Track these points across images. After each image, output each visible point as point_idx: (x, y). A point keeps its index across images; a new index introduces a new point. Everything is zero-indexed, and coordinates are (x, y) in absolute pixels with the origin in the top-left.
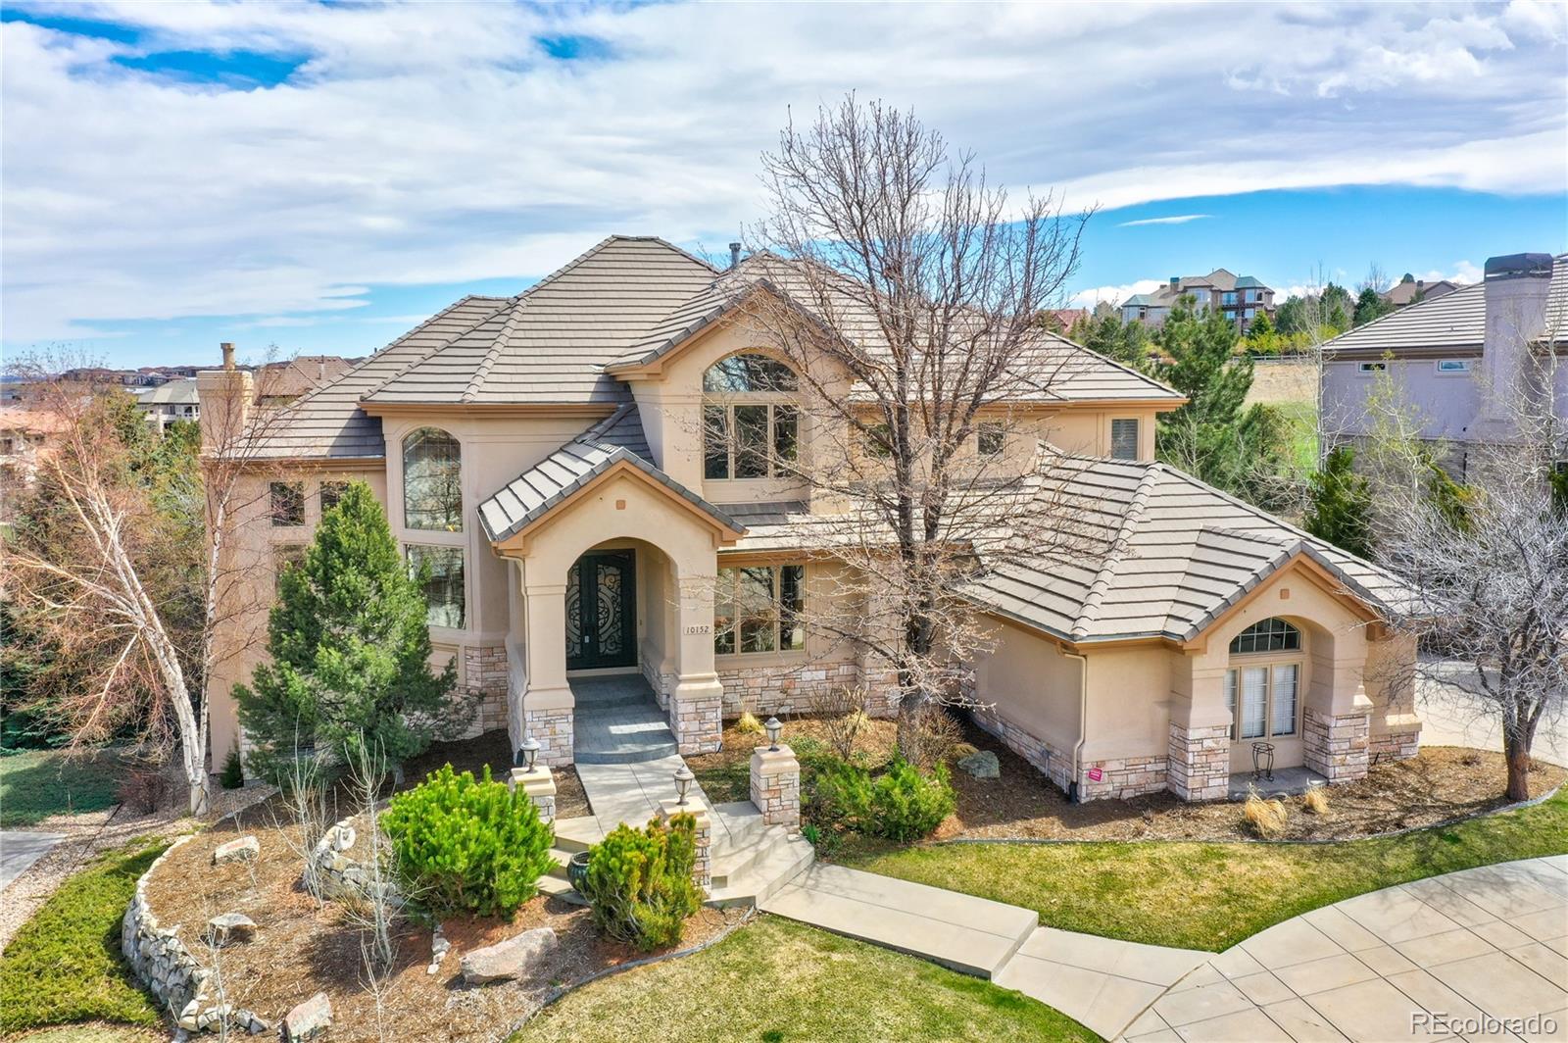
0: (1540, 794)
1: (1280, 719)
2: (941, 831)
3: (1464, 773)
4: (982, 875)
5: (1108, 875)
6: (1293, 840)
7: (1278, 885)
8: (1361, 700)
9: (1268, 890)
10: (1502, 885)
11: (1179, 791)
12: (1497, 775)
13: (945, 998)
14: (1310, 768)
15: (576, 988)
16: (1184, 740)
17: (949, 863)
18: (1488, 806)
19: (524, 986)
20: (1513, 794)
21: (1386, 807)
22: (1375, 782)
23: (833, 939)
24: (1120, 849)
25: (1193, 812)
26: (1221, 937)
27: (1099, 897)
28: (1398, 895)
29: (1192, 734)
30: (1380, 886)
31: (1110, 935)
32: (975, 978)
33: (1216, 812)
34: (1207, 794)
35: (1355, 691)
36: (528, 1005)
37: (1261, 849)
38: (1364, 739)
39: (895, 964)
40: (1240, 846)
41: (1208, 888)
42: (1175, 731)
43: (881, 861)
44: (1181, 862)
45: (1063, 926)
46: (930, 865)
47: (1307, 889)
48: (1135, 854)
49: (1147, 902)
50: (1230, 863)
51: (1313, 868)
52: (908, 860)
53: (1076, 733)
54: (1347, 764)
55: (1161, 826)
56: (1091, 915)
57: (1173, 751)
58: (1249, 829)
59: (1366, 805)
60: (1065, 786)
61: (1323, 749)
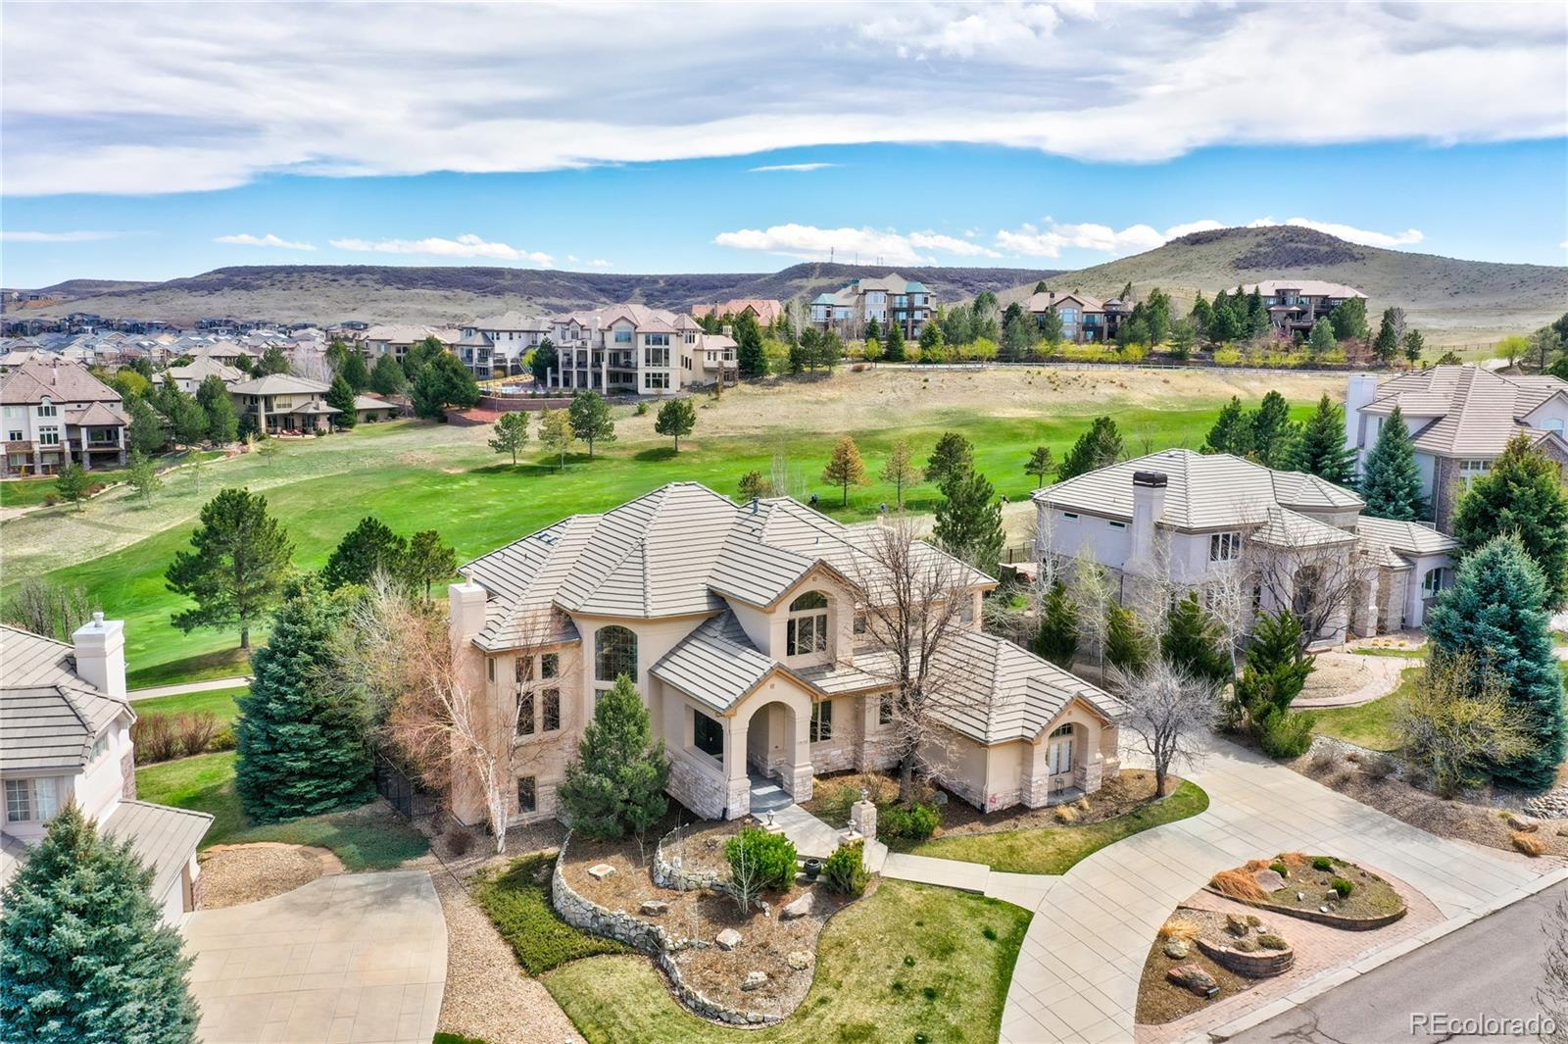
0: (1170, 791)
1: (1064, 766)
2: (935, 832)
3: (1139, 783)
4: (961, 852)
5: (1011, 847)
6: (1080, 822)
7: (1077, 845)
8: (1099, 756)
9: (1074, 847)
10: (1158, 836)
11: (1027, 804)
12: (1153, 783)
13: (972, 903)
14: (1077, 787)
15: (833, 915)
16: (1030, 782)
17: (945, 848)
18: (1150, 800)
19: (811, 916)
20: (1159, 794)
21: (1112, 805)
22: (1106, 791)
23: (920, 886)
24: (1013, 835)
25: (1036, 814)
26: (1062, 869)
27: (1011, 857)
28: (1120, 843)
29: (1034, 779)
30: (1114, 841)
31: (1019, 872)
32: (978, 895)
33: (1045, 813)
34: (1039, 805)
35: (1096, 752)
36: (817, 924)
37: (1067, 829)
38: (1100, 773)
39: (948, 893)
40: (1058, 829)
41: (1051, 849)
42: (1025, 777)
43: (916, 850)
44: (1037, 837)
45: (1000, 871)
46: (937, 849)
47: (1089, 845)
48: (1018, 836)
49: (1030, 857)
50: (1057, 837)
51: (1090, 836)
52: (926, 849)
53: (984, 781)
54: (1093, 785)
55: (1024, 822)
56: (1010, 865)
57: (1025, 786)
58: (1060, 820)
59: (1103, 804)
60: (978, 806)
61: (1083, 778)
